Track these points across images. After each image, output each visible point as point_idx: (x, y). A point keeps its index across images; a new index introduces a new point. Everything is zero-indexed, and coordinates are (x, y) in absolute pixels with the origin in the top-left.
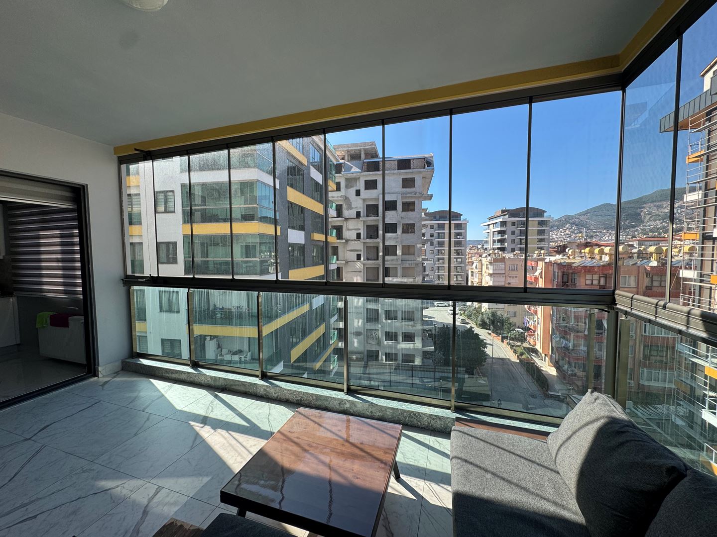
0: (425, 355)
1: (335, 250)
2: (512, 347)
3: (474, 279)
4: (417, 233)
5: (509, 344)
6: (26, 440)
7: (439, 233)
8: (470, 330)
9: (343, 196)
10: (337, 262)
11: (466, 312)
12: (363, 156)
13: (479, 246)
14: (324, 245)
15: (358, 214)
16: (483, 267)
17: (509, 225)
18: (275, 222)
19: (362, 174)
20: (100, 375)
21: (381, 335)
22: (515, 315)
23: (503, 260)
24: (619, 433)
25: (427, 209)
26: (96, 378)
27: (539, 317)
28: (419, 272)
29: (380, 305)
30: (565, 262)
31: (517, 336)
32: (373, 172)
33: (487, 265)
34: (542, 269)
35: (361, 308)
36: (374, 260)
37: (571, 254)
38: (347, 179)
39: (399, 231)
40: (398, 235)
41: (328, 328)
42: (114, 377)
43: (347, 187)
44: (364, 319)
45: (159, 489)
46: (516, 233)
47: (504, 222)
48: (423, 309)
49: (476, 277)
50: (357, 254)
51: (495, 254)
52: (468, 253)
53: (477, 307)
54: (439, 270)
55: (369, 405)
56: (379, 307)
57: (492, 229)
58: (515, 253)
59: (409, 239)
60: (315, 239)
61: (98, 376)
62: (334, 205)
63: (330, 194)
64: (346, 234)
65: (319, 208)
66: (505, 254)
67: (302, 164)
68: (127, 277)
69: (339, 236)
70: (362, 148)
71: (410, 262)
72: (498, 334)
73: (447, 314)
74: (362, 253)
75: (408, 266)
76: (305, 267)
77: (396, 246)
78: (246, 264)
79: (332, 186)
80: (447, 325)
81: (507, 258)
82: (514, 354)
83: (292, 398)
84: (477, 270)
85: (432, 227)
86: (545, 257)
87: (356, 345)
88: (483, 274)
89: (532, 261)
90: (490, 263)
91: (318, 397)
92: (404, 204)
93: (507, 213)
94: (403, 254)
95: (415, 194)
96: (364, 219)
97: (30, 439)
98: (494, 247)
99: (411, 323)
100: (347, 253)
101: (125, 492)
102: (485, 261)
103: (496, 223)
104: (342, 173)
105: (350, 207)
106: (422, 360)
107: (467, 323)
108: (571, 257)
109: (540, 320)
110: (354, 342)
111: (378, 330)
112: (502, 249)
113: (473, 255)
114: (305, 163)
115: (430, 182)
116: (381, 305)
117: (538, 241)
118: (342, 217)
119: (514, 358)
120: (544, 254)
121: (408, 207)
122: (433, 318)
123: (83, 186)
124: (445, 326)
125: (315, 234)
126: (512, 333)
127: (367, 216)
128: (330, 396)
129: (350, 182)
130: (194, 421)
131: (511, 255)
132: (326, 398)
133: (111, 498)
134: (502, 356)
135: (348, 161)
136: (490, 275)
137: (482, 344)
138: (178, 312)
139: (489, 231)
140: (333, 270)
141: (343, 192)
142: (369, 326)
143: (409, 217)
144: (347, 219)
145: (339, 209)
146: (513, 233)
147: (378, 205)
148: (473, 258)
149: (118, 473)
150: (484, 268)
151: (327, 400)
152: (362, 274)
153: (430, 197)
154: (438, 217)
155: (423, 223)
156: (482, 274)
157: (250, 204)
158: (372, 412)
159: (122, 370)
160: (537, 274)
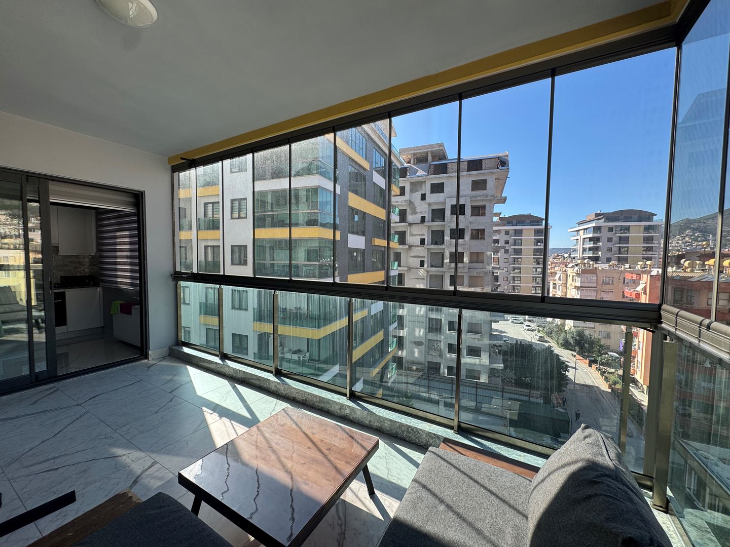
0: (493, 373)
1: (398, 256)
2: (603, 373)
3: (556, 292)
4: (488, 239)
5: (599, 370)
6: (78, 405)
7: (515, 240)
8: (549, 350)
9: (407, 200)
10: (399, 268)
11: (545, 329)
12: (430, 158)
13: (566, 255)
14: (385, 251)
15: (423, 219)
16: (568, 278)
17: (605, 230)
18: (335, 227)
19: (428, 177)
20: (150, 359)
21: (443, 346)
22: (608, 336)
23: (594, 271)
24: (592, 483)
25: (501, 213)
26: (146, 360)
27: (641, 340)
28: (488, 282)
29: (443, 315)
30: (678, 276)
31: (610, 361)
32: (440, 175)
33: (573, 276)
34: (646, 283)
35: (423, 317)
36: (439, 267)
37: (687, 266)
38: (412, 184)
39: (467, 236)
40: (465, 241)
41: (386, 334)
42: (160, 361)
43: (412, 191)
44: (426, 329)
45: (155, 463)
46: (613, 241)
47: (598, 227)
48: (491, 321)
49: (559, 290)
50: (420, 261)
51: (585, 263)
52: (552, 263)
53: (559, 323)
54: (514, 280)
55: (368, 414)
56: (442, 317)
57: (582, 235)
58: (611, 263)
59: (477, 246)
60: (376, 244)
61: (148, 359)
62: (397, 210)
63: (393, 199)
64: (410, 239)
65: (381, 213)
66: (598, 265)
67: (365, 169)
68: (176, 273)
69: (402, 241)
70: (429, 150)
71: (479, 271)
72: (585, 357)
73: (522, 329)
74: (425, 260)
75: (475, 274)
76: (364, 272)
77: (463, 252)
78: (307, 268)
79: (395, 190)
80: (521, 342)
81: (600, 269)
82: (605, 382)
83: (299, 397)
84: (561, 282)
85: (507, 233)
86: (652, 269)
87: (416, 355)
88: (568, 286)
89: (632, 274)
90: (578, 275)
91: (322, 400)
92: (473, 208)
93: (602, 216)
94: (471, 262)
95: (487, 197)
96: (428, 224)
97: (80, 405)
98: (583, 255)
99: (477, 336)
100: (410, 259)
101: (128, 460)
102: (570, 272)
103: (587, 228)
104: (407, 177)
105: (414, 212)
106: (489, 377)
107: (546, 342)
108: (689, 270)
109: (641, 345)
110: (414, 352)
111: (441, 341)
112: (596, 259)
113: (557, 265)
114: (368, 167)
115: (505, 183)
116: (445, 315)
117: (644, 251)
118: (406, 222)
119: (605, 387)
120: (650, 265)
121: (478, 210)
122: (505, 332)
123: (142, 193)
124: (519, 343)
125: (376, 239)
126: (603, 357)
127: (433, 221)
128: (332, 399)
129: (415, 186)
130: (207, 407)
131: (606, 266)
132: (328, 401)
133: (116, 464)
134: (589, 382)
135: (414, 164)
136: (577, 288)
137: (562, 366)
138: (246, 310)
139: (579, 237)
140: (394, 276)
141: (407, 196)
142: (431, 336)
143: (479, 222)
144: (410, 224)
145: (403, 215)
146: (610, 240)
147: (444, 209)
148: (556, 268)
149: (130, 444)
150: (570, 280)
151: (329, 404)
152: (425, 281)
153: (504, 200)
154: (514, 222)
155: (495, 228)
156: (566, 286)
157: (312, 209)
158: (370, 421)
159: (169, 355)
160: (639, 289)
